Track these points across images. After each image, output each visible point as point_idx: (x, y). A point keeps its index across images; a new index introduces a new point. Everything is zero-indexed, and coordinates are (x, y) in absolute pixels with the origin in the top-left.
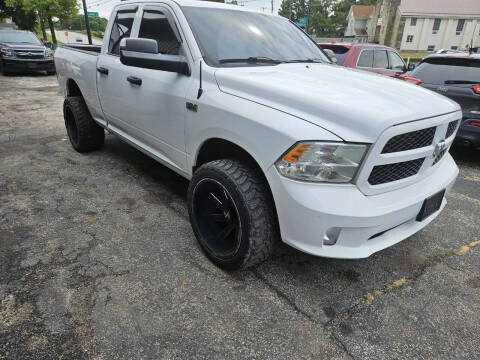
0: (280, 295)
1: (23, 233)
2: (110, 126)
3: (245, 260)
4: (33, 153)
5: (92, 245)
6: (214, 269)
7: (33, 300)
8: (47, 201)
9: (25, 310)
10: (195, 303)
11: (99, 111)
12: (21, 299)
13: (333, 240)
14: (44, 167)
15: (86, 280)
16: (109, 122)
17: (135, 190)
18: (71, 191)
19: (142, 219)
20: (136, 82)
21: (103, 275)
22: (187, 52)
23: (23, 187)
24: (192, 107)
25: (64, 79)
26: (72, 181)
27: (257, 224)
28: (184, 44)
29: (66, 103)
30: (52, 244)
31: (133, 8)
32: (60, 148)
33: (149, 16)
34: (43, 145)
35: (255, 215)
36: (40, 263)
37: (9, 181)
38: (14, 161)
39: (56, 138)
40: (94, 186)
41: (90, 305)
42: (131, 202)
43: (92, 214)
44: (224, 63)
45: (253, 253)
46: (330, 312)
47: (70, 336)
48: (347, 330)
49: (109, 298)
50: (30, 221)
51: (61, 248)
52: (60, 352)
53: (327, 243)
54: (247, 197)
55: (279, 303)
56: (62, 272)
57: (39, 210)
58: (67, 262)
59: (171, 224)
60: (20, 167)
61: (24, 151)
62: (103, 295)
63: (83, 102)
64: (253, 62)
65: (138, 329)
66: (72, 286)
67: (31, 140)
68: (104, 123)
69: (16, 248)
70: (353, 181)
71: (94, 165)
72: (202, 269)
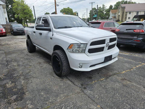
0: (71, 81)
1: (14, 70)
2: (36, 45)
3: (62, 73)
4: (19, 53)
5: (29, 72)
6: (57, 77)
7: (15, 82)
8: (21, 63)
9: (13, 84)
10: (51, 83)
11: (34, 42)
12: (12, 82)
13: (81, 67)
14: (21, 56)
15: (27, 79)
16: (36, 44)
17: (41, 60)
18: (26, 61)
19: (42, 67)
20: (41, 34)
21: (31, 78)
23: (16, 61)
24: (51, 38)
25: (26, 35)
26: (27, 59)
27: (64, 64)
28: (50, 25)
29: (27, 40)
30: (21, 72)
31: (40, 17)
32: (25, 52)
33: (44, 19)
34: (21, 51)
35: (64, 62)
36: (17, 76)
37: (12, 59)
38: (14, 55)
39: (25, 50)
40: (32, 60)
41: (27, 83)
42: (40, 63)
43: (31, 66)
44: (59, 28)
45: (64, 71)
46: (82, 85)
47: (22, 89)
48: (85, 88)
49: (31, 82)
50: (16, 68)
51: (22, 73)
52: (19, 92)
53: (79, 67)
54: (62, 58)
55: (70, 83)
56: (22, 77)
57: (19, 65)
58: (24, 75)
59: (48, 67)
61: (17, 53)
62: (30, 82)
63: (30, 40)
64: (66, 27)
65: (37, 88)
66: (24, 80)
67: (19, 50)
68: (35, 45)
69: (13, 73)
70: (84, 53)
71: (33, 55)
72: (54, 77)
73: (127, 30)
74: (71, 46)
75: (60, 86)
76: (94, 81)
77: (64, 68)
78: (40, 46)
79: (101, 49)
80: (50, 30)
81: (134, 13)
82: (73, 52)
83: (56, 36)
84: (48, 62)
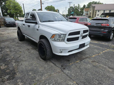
0: (54, 64)
1: (7, 55)
2: (25, 35)
3: (47, 57)
4: (11, 41)
5: (20, 57)
7: (8, 65)
8: (12, 49)
9: (6, 66)
10: (37, 65)
11: (23, 32)
12: (5, 65)
13: (61, 52)
14: (13, 44)
15: (18, 62)
16: (25, 34)
17: (30, 47)
18: (17, 48)
19: (30, 52)
20: (29, 26)
21: (21, 61)
22: (37, 20)
23: (8, 47)
24: (38, 30)
25: (17, 27)
26: (18, 46)
27: (48, 50)
28: (37, 19)
29: (18, 31)
30: (12, 57)
31: (29, 13)
32: (16, 40)
33: (31, 14)
34: (13, 40)
35: (48, 48)
36: (10, 59)
37: (5, 46)
38: (6, 43)
39: (16, 39)
40: (22, 47)
41: (18, 65)
42: (29, 49)
43: (21, 51)
44: (44, 22)
46: (62, 66)
47: (14, 70)
48: (64, 69)
49: (21, 65)
50: (8, 53)
51: (14, 57)
52: (11, 72)
53: (60, 53)
54: (46, 45)
55: (53, 65)
56: (14, 61)
57: (11, 51)
58: (15, 59)
59: (35, 52)
60: (8, 44)
61: (9, 41)
62: (20, 64)
63: (21, 31)
64: (49, 21)
65: (26, 69)
66: (15, 63)
67: (11, 39)
68: (24, 35)
69: (6, 57)
70: (64, 41)
71: (23, 43)
72: (40, 60)
73: (96, 24)
74: (53, 36)
75: (45, 68)
76: (71, 63)
77: (48, 53)
78: (29, 36)
79: (77, 39)
80: (36, 23)
81: (102, 11)
82: (55, 40)
83: (41, 28)
84: (35, 48)
